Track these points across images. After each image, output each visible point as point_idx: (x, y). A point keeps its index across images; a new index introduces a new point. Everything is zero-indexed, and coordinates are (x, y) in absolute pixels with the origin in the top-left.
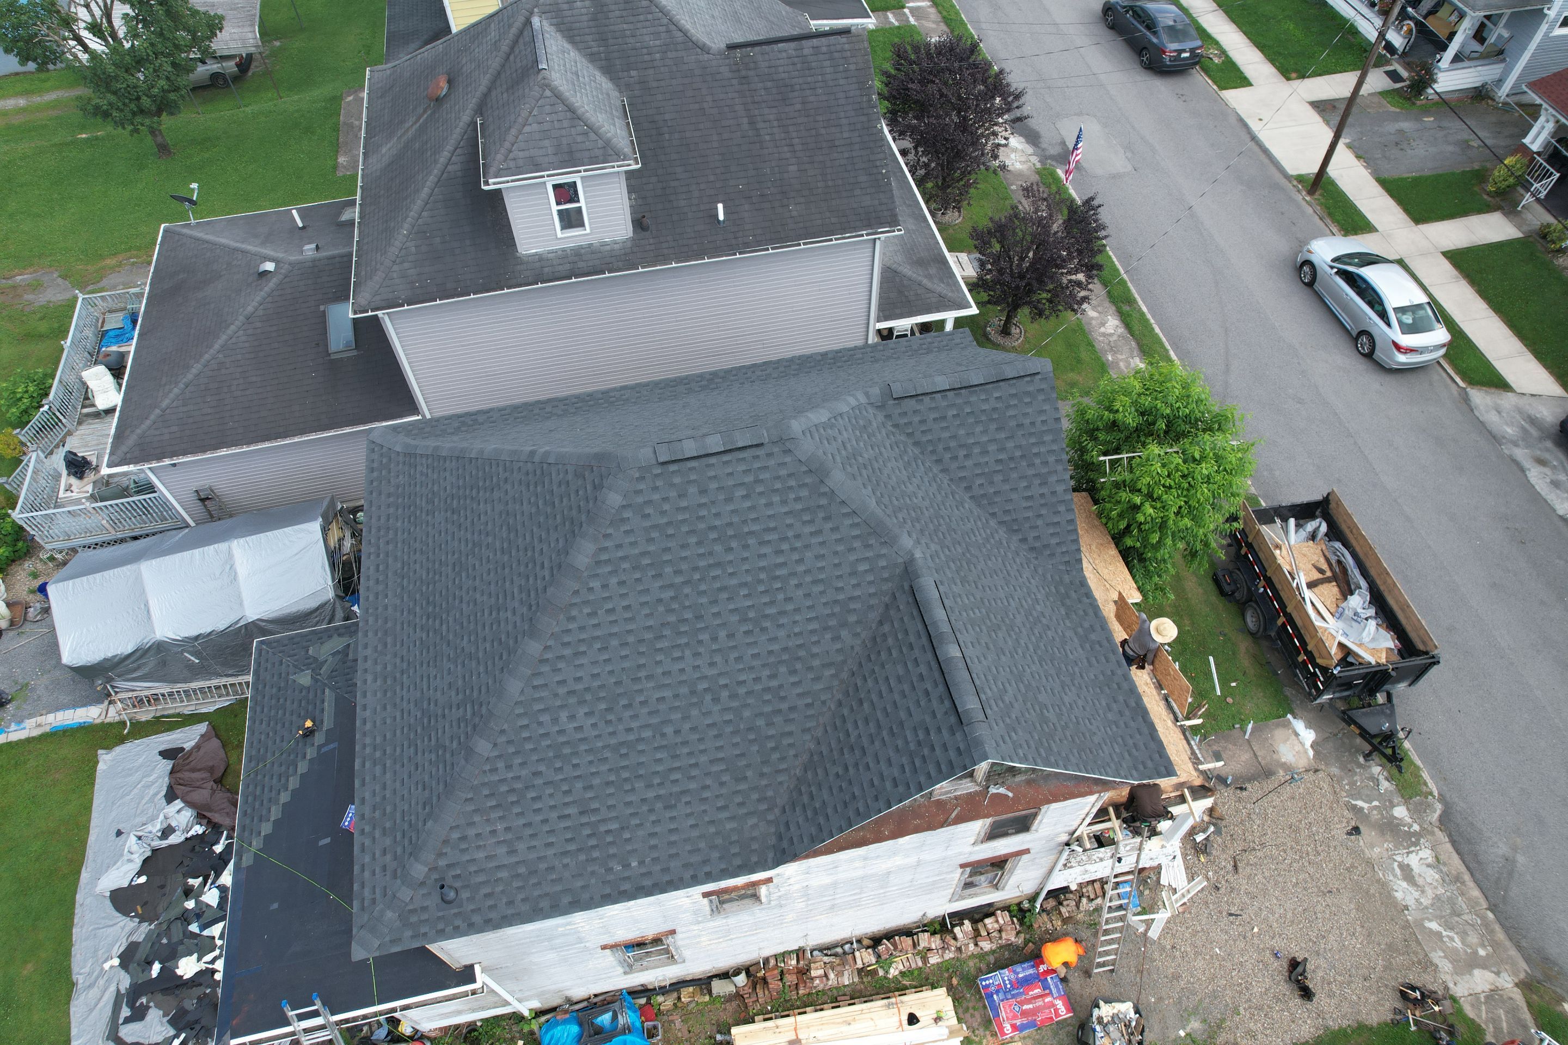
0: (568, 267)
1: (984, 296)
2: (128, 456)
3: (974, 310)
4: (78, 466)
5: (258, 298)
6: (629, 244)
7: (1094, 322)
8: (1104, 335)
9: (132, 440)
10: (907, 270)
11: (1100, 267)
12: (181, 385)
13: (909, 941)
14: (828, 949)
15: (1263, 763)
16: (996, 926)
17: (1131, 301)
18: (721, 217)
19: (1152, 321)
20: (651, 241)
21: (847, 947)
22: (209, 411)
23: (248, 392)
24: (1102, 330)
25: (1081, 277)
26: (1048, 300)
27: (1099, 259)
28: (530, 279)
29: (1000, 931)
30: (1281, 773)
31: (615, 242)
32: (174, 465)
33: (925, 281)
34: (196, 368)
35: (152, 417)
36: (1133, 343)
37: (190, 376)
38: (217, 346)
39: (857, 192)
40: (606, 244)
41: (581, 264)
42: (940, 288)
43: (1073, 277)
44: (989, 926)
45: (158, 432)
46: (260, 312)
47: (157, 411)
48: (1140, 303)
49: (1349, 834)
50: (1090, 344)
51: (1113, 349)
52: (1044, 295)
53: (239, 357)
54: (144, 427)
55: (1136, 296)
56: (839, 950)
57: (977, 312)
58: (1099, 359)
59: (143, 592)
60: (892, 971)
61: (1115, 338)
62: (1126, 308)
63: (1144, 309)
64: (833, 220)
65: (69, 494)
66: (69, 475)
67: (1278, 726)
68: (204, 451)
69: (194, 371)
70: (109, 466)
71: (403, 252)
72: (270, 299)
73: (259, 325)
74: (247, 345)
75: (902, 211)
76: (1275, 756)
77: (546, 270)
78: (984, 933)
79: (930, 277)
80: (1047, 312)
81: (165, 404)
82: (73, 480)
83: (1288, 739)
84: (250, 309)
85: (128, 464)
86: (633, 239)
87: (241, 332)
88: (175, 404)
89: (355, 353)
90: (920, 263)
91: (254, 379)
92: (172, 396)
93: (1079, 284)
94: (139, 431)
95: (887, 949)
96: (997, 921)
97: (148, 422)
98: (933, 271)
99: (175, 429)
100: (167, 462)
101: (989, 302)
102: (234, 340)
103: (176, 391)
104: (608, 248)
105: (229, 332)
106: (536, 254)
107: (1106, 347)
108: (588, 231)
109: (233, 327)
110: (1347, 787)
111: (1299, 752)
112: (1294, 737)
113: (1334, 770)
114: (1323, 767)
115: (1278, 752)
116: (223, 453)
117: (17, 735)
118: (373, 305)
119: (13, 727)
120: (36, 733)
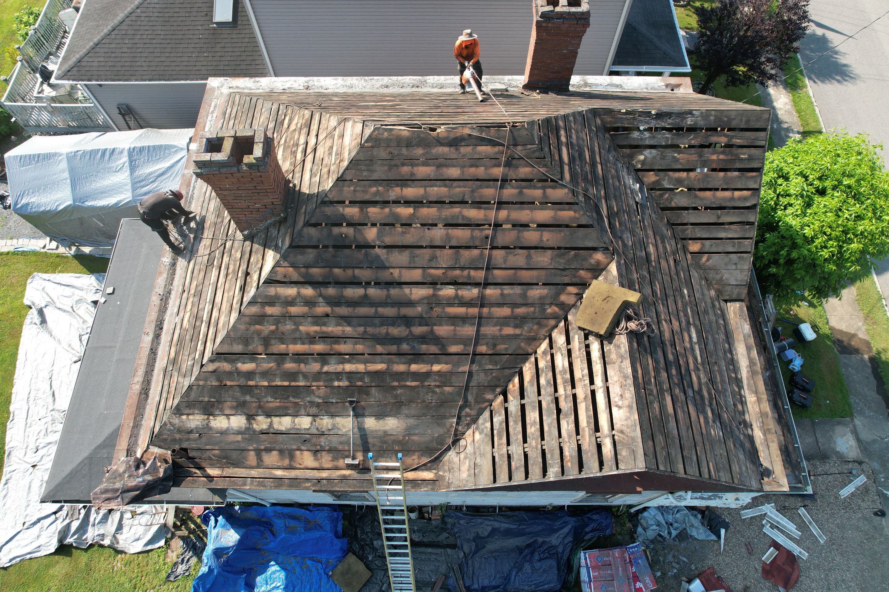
2: (70, 73)
3: (688, 70)
9: (73, 62)
10: (643, 29)
12: (109, 28)
15: (822, 448)
22: (126, 50)
23: (154, 41)
30: (834, 458)
32: (100, 85)
33: (655, 40)
34: (121, 17)
35: (88, 48)
36: (795, 118)
37: (116, 23)
38: (136, 3)
42: (668, 48)
45: (91, 60)
47: (92, 44)
49: (876, 514)
53: (151, 14)
54: (81, 54)
57: (690, 70)
61: (783, 111)
67: (839, 423)
68: (120, 80)
69: (119, 19)
70: (57, 79)
76: (832, 445)
81: (98, 40)
83: (845, 435)
85: (69, 80)
90: (654, 25)
91: (159, 32)
92: (102, 34)
94: (78, 57)
97: (85, 51)
98: (663, 33)
99: (102, 59)
100: (94, 82)
102: (149, 1)
103: (106, 31)
110: (882, 480)
111: (851, 446)
112: (850, 434)
113: (876, 465)
114: (867, 460)
115: (835, 442)
116: (133, 82)
120: (5, 250)
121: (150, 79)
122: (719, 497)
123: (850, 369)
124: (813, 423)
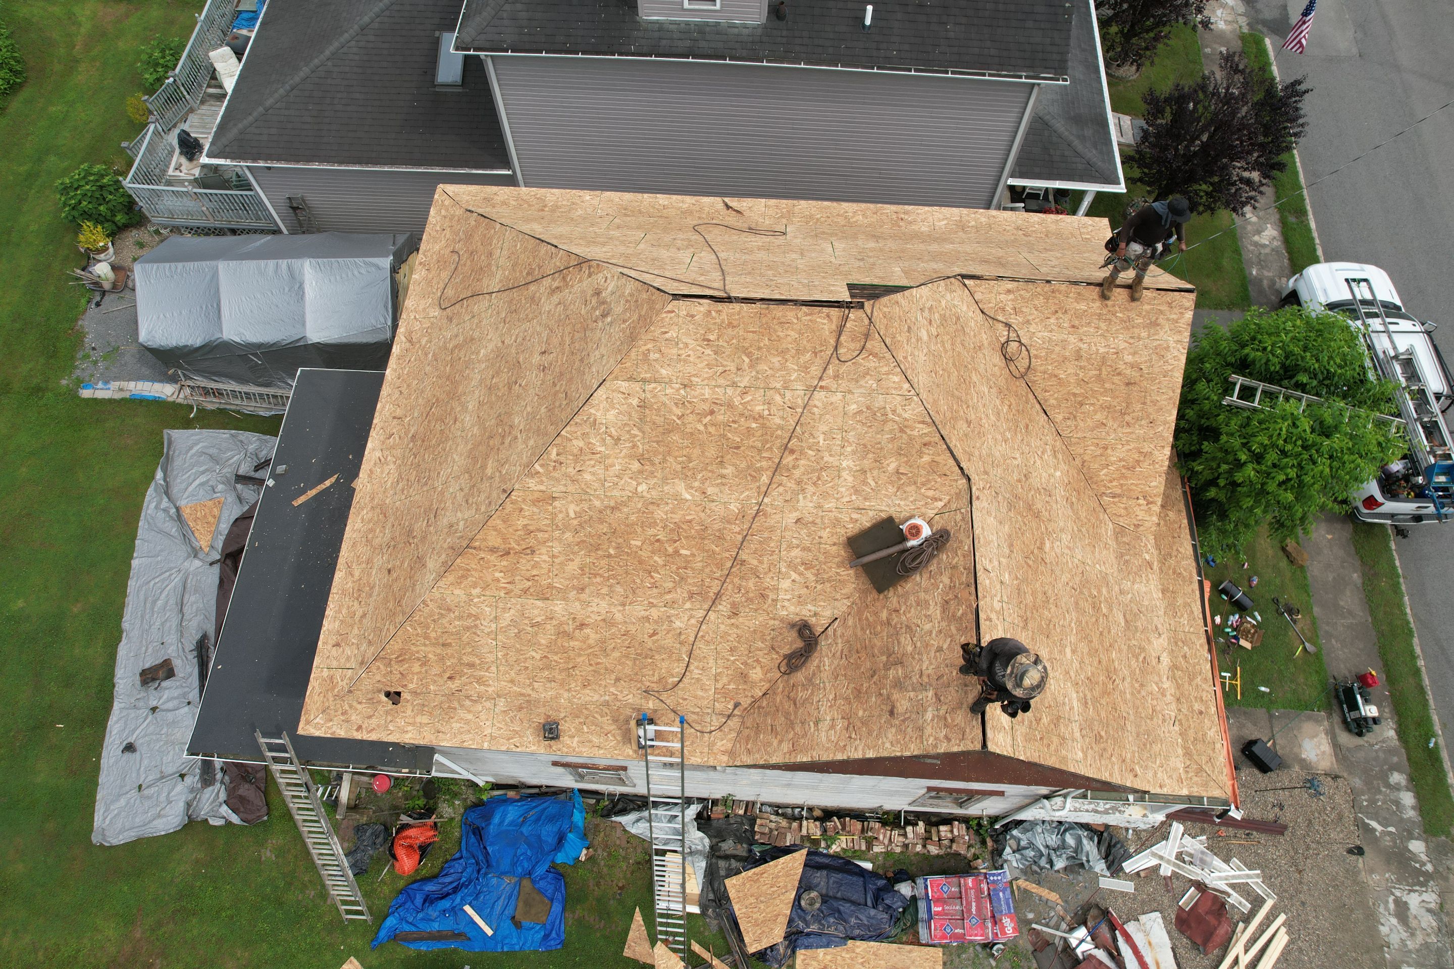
0: (688, 43)
1: (1137, 173)
2: (227, 149)
3: (1121, 188)
4: (190, 147)
5: (376, 9)
6: (759, 31)
7: (1249, 228)
8: (1256, 244)
9: (233, 133)
10: (1060, 126)
11: (1281, 167)
12: (287, 87)
13: (859, 825)
14: (779, 807)
15: (1280, 752)
16: (949, 835)
17: (1301, 212)
18: (868, 22)
19: (1317, 241)
20: (785, 33)
21: (797, 811)
22: (309, 120)
23: (349, 108)
24: (1256, 238)
25: (1255, 175)
26: (1207, 193)
27: (1283, 157)
28: (645, 49)
29: (952, 841)
30: (1297, 768)
31: (745, 26)
32: (269, 168)
33: (1076, 143)
34: (305, 71)
35: (255, 114)
36: (1286, 261)
37: (297, 79)
38: (327, 53)
39: (1029, 24)
40: (734, 26)
41: (702, 44)
42: (1091, 154)
43: (1246, 174)
44: (943, 834)
45: (258, 131)
46: (376, 25)
47: (261, 109)
48: (1311, 216)
49: (1350, 851)
50: (1237, 252)
51: (1262, 263)
52: (1204, 187)
53: (347, 69)
54: (245, 122)
55: (1309, 208)
56: (789, 811)
57: (1125, 191)
58: (1242, 270)
59: (218, 291)
60: (834, 847)
61: (1267, 251)
62: (1292, 219)
63: (1313, 225)
64: (993, 52)
65: (177, 173)
66: (181, 153)
67: (1309, 718)
68: (298, 161)
69: (302, 74)
70: (208, 156)
72: (387, 13)
73: (372, 38)
74: (357, 57)
75: (1074, 56)
76: (1296, 750)
77: (664, 42)
78: (935, 838)
79: (1082, 138)
80: (1201, 208)
81: (269, 102)
82: (183, 160)
83: (1316, 736)
84: (366, 19)
85: (226, 158)
86: (765, 27)
87: (353, 43)
88: (278, 105)
89: (460, 90)
90: (1077, 120)
91: (357, 96)
92: (276, 96)
93: (1249, 182)
94: (240, 126)
95: (835, 827)
96: (952, 831)
97: (251, 118)
98: (1088, 132)
99: (274, 131)
100: (261, 164)
101: (1140, 180)
102: (345, 50)
103: (281, 91)
104: (736, 31)
105: (342, 40)
106: (657, 22)
107: (1254, 259)
108: (718, 7)
109: (346, 35)
110: (1365, 803)
111: (1324, 753)
112: (1323, 736)
113: (1357, 782)
114: (1345, 775)
115: (1300, 746)
116: (315, 166)
117: (102, 393)
118: (476, 44)
119: (100, 385)
120: (118, 396)
121: (340, 163)
122: (1120, 812)
123: (1333, 641)
124: (1271, 716)
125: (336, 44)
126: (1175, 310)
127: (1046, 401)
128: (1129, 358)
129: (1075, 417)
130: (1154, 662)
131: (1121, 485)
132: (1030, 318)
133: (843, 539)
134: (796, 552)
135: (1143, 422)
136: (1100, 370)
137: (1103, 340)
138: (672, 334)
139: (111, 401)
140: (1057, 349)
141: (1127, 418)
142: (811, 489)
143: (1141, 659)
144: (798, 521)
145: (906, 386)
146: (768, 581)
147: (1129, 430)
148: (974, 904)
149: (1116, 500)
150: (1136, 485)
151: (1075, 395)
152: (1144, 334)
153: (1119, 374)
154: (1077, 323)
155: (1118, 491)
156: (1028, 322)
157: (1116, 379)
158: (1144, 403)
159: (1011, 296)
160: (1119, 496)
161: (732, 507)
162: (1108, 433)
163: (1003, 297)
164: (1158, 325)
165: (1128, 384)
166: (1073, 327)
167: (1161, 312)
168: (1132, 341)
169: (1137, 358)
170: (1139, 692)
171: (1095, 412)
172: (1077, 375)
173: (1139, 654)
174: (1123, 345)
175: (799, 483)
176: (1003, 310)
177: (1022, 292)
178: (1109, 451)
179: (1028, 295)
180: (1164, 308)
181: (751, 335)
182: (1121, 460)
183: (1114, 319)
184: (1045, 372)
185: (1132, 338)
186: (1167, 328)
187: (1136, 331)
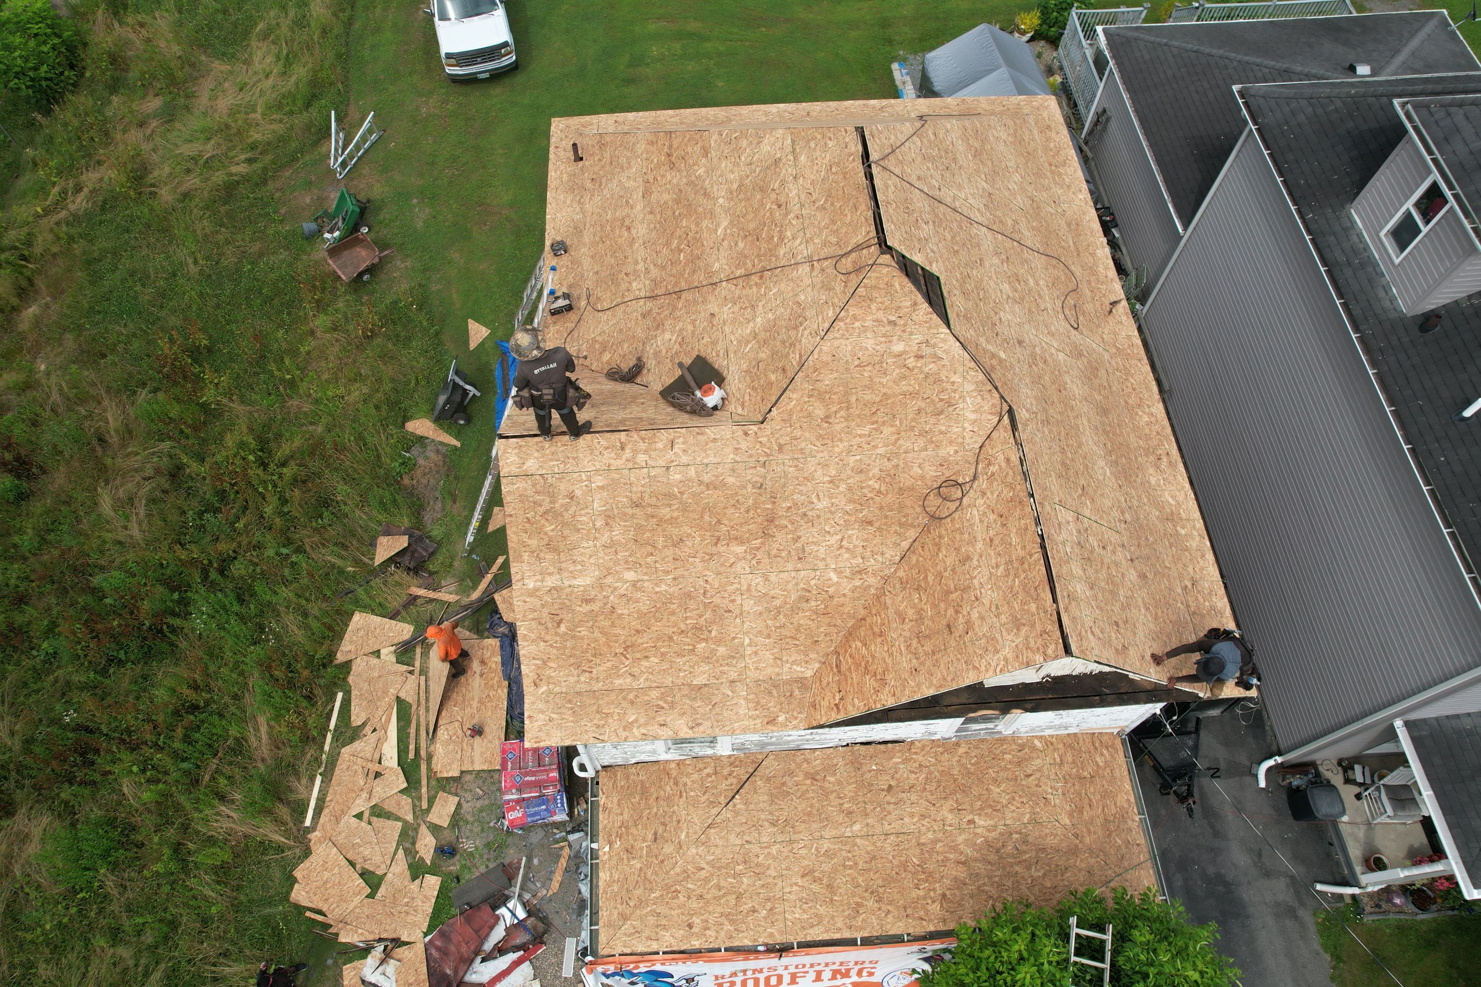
5: (1311, 72)
6: (1393, 315)
18: (1466, 413)
20: (1405, 340)
22: (1170, 74)
31: (1393, 300)
34: (1219, 52)
35: (1159, 40)
37: (1207, 51)
38: (1247, 58)
40: (1387, 289)
41: (1348, 272)
45: (1142, 48)
47: (1165, 41)
54: (1148, 37)
68: (1125, 83)
69: (1215, 52)
71: (1327, 100)
81: (1175, 43)
84: (1297, 70)
86: (1402, 318)
87: (1267, 70)
88: (1174, 50)
94: (1143, 36)
97: (1153, 39)
99: (1148, 58)
104: (1382, 294)
105: (1264, 63)
106: (1353, 223)
108: (1397, 261)
109: (1270, 63)
116: (1125, 96)
117: (897, 75)
118: (1252, 101)
119: (904, 71)
120: (898, 83)
121: (1136, 111)
125: (1259, 60)
126: (1039, 641)
127: (914, 552)
128: (975, 615)
129: (905, 588)
130: (660, 719)
131: (850, 669)
132: (989, 494)
133: (703, 354)
134: (690, 328)
135: (914, 661)
136: (956, 590)
137: (985, 578)
138: (830, 144)
139: (893, 80)
140: (966, 536)
141: (915, 642)
142: (736, 308)
143: (661, 703)
144: (713, 315)
145: (827, 325)
146: (668, 323)
147: (903, 649)
148: (533, 778)
149: (835, 670)
150: (852, 684)
151: (926, 577)
152: (1003, 618)
153: (957, 612)
154: (996, 542)
155: (844, 668)
156: (984, 494)
157: (951, 611)
158: (933, 653)
159: (1003, 464)
160: (839, 672)
161: (717, 264)
162: (897, 628)
163: (1001, 458)
164: (1018, 629)
165: (949, 626)
166: (991, 540)
167: (1033, 626)
168: (993, 609)
169: (977, 623)
170: (624, 699)
171: (914, 606)
172: (945, 570)
173: (665, 702)
174: (986, 601)
175: (740, 298)
176: (989, 464)
177: (1011, 473)
178: (879, 640)
179: (1010, 479)
180: (1039, 628)
181: (841, 192)
182: (873, 657)
183: (1011, 577)
184: (940, 537)
185: (997, 608)
186: (1017, 641)
187: (1006, 608)
